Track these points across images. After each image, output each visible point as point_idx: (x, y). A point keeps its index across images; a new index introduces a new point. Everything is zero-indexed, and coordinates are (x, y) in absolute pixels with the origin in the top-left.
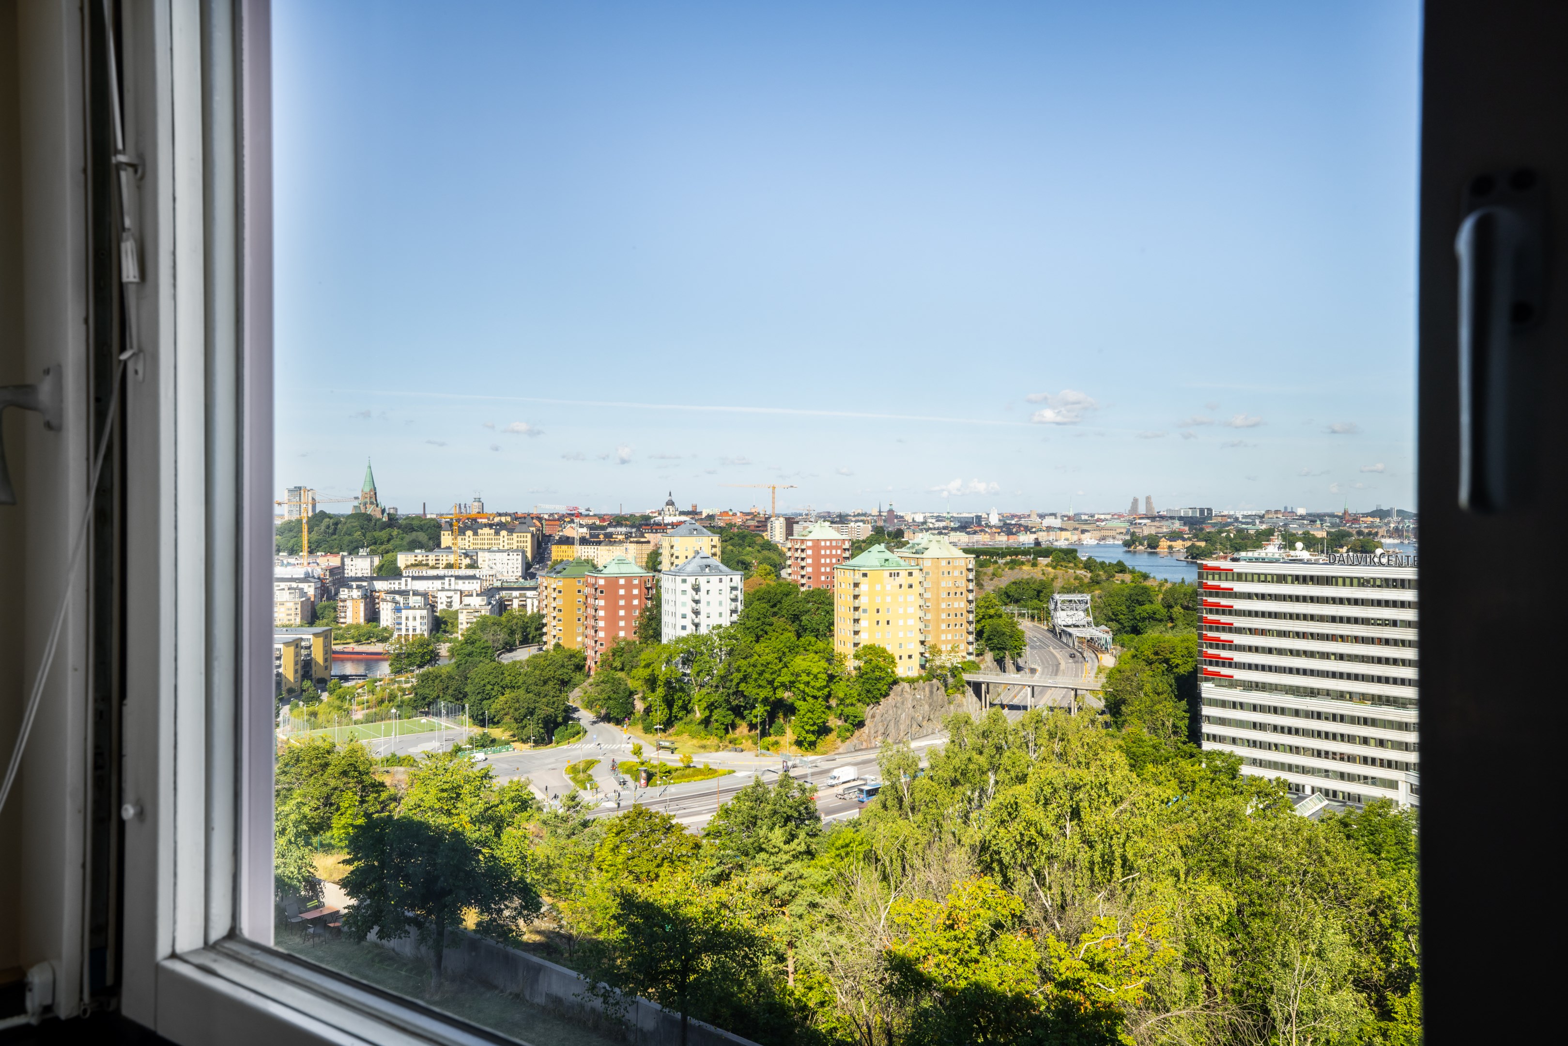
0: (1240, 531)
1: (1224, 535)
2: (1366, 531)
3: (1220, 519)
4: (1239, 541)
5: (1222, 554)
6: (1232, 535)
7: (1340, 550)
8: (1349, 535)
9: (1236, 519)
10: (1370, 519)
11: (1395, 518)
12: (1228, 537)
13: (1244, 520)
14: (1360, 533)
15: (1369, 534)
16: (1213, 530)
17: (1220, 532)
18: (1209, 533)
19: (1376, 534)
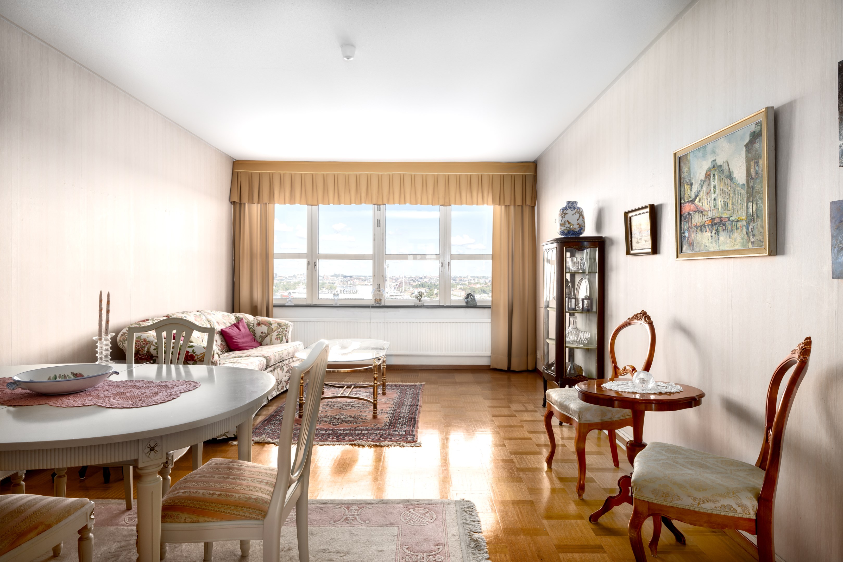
0: (288, 282)
1: (282, 284)
2: (331, 282)
3: (280, 278)
4: (288, 286)
5: (281, 291)
6: (285, 284)
7: (323, 289)
8: (326, 283)
9: (286, 278)
10: (332, 278)
11: (341, 277)
12: (284, 285)
13: (289, 278)
14: (329, 283)
15: (332, 283)
16: (278, 282)
17: (280, 283)
18: (277, 283)
19: (335, 283)
